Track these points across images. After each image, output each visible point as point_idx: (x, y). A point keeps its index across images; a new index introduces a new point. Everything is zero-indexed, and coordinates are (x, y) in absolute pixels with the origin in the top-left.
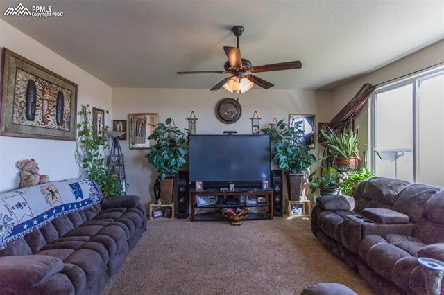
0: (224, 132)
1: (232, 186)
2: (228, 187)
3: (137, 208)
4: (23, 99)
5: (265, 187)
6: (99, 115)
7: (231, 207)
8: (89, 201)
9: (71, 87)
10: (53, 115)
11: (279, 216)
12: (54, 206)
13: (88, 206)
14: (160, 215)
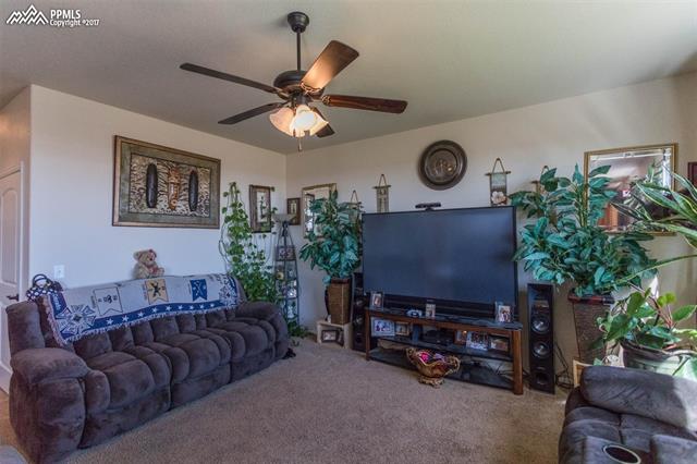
0: (417, 207)
1: (430, 307)
2: (424, 310)
3: (271, 322)
4: (142, 185)
5: (502, 319)
6: (260, 195)
7: (427, 348)
8: (218, 303)
9: (210, 164)
10: (185, 200)
11: (542, 389)
12: (155, 304)
13: (214, 310)
14: (333, 338)
